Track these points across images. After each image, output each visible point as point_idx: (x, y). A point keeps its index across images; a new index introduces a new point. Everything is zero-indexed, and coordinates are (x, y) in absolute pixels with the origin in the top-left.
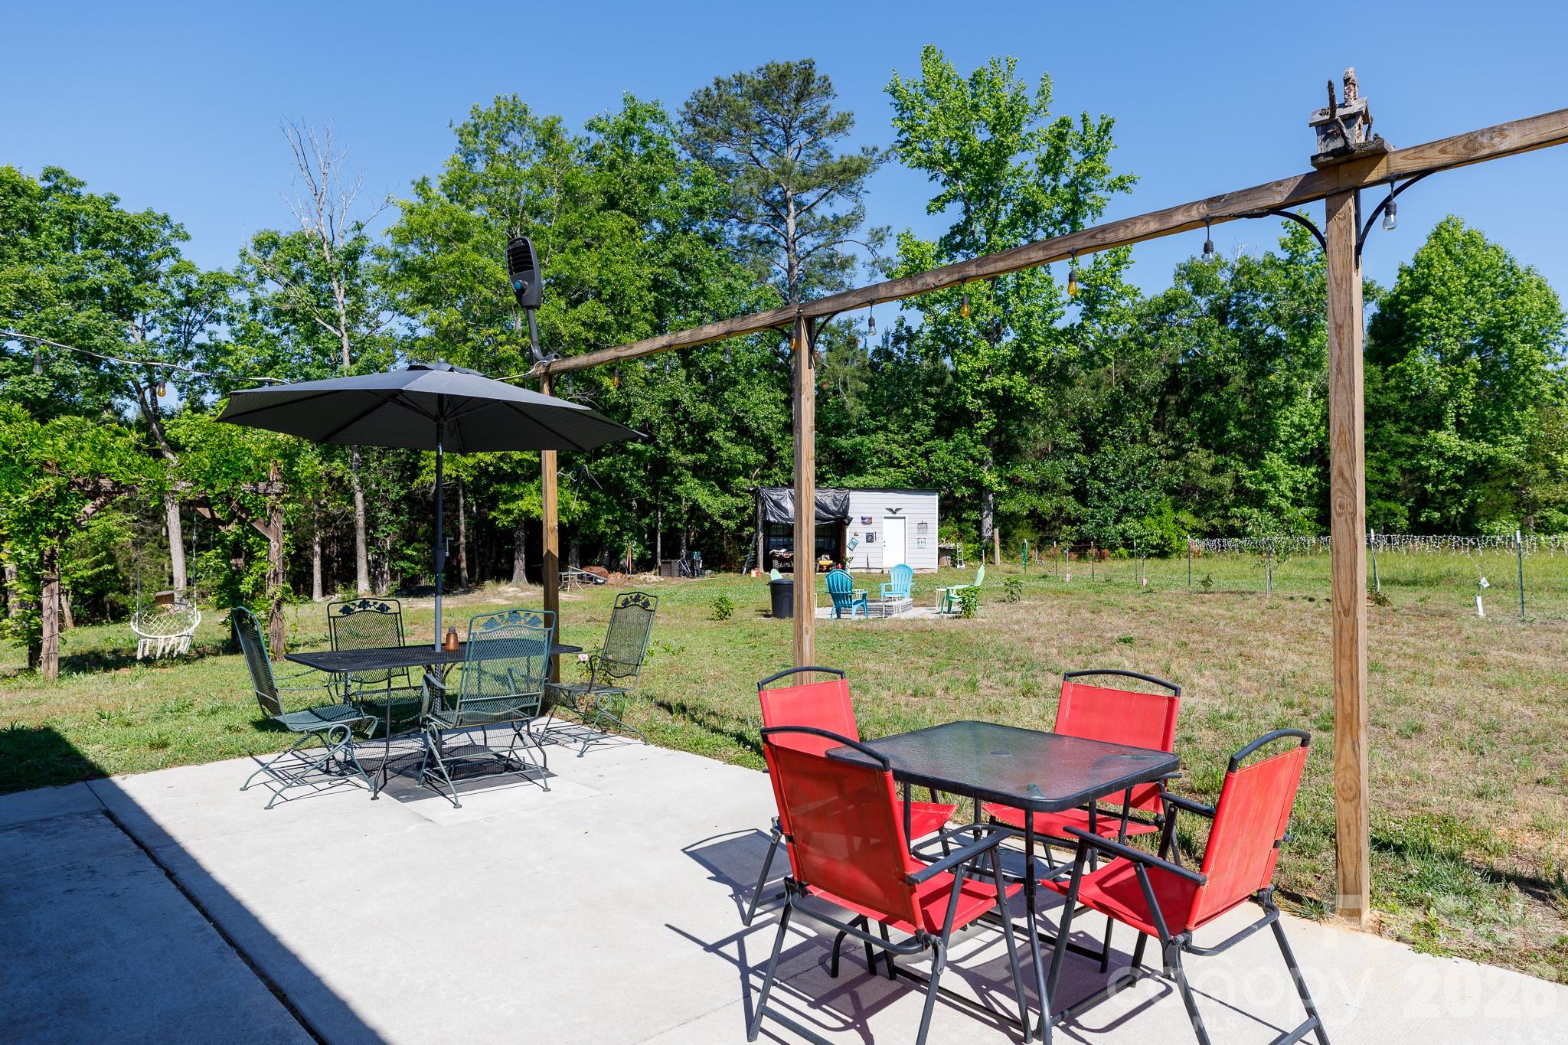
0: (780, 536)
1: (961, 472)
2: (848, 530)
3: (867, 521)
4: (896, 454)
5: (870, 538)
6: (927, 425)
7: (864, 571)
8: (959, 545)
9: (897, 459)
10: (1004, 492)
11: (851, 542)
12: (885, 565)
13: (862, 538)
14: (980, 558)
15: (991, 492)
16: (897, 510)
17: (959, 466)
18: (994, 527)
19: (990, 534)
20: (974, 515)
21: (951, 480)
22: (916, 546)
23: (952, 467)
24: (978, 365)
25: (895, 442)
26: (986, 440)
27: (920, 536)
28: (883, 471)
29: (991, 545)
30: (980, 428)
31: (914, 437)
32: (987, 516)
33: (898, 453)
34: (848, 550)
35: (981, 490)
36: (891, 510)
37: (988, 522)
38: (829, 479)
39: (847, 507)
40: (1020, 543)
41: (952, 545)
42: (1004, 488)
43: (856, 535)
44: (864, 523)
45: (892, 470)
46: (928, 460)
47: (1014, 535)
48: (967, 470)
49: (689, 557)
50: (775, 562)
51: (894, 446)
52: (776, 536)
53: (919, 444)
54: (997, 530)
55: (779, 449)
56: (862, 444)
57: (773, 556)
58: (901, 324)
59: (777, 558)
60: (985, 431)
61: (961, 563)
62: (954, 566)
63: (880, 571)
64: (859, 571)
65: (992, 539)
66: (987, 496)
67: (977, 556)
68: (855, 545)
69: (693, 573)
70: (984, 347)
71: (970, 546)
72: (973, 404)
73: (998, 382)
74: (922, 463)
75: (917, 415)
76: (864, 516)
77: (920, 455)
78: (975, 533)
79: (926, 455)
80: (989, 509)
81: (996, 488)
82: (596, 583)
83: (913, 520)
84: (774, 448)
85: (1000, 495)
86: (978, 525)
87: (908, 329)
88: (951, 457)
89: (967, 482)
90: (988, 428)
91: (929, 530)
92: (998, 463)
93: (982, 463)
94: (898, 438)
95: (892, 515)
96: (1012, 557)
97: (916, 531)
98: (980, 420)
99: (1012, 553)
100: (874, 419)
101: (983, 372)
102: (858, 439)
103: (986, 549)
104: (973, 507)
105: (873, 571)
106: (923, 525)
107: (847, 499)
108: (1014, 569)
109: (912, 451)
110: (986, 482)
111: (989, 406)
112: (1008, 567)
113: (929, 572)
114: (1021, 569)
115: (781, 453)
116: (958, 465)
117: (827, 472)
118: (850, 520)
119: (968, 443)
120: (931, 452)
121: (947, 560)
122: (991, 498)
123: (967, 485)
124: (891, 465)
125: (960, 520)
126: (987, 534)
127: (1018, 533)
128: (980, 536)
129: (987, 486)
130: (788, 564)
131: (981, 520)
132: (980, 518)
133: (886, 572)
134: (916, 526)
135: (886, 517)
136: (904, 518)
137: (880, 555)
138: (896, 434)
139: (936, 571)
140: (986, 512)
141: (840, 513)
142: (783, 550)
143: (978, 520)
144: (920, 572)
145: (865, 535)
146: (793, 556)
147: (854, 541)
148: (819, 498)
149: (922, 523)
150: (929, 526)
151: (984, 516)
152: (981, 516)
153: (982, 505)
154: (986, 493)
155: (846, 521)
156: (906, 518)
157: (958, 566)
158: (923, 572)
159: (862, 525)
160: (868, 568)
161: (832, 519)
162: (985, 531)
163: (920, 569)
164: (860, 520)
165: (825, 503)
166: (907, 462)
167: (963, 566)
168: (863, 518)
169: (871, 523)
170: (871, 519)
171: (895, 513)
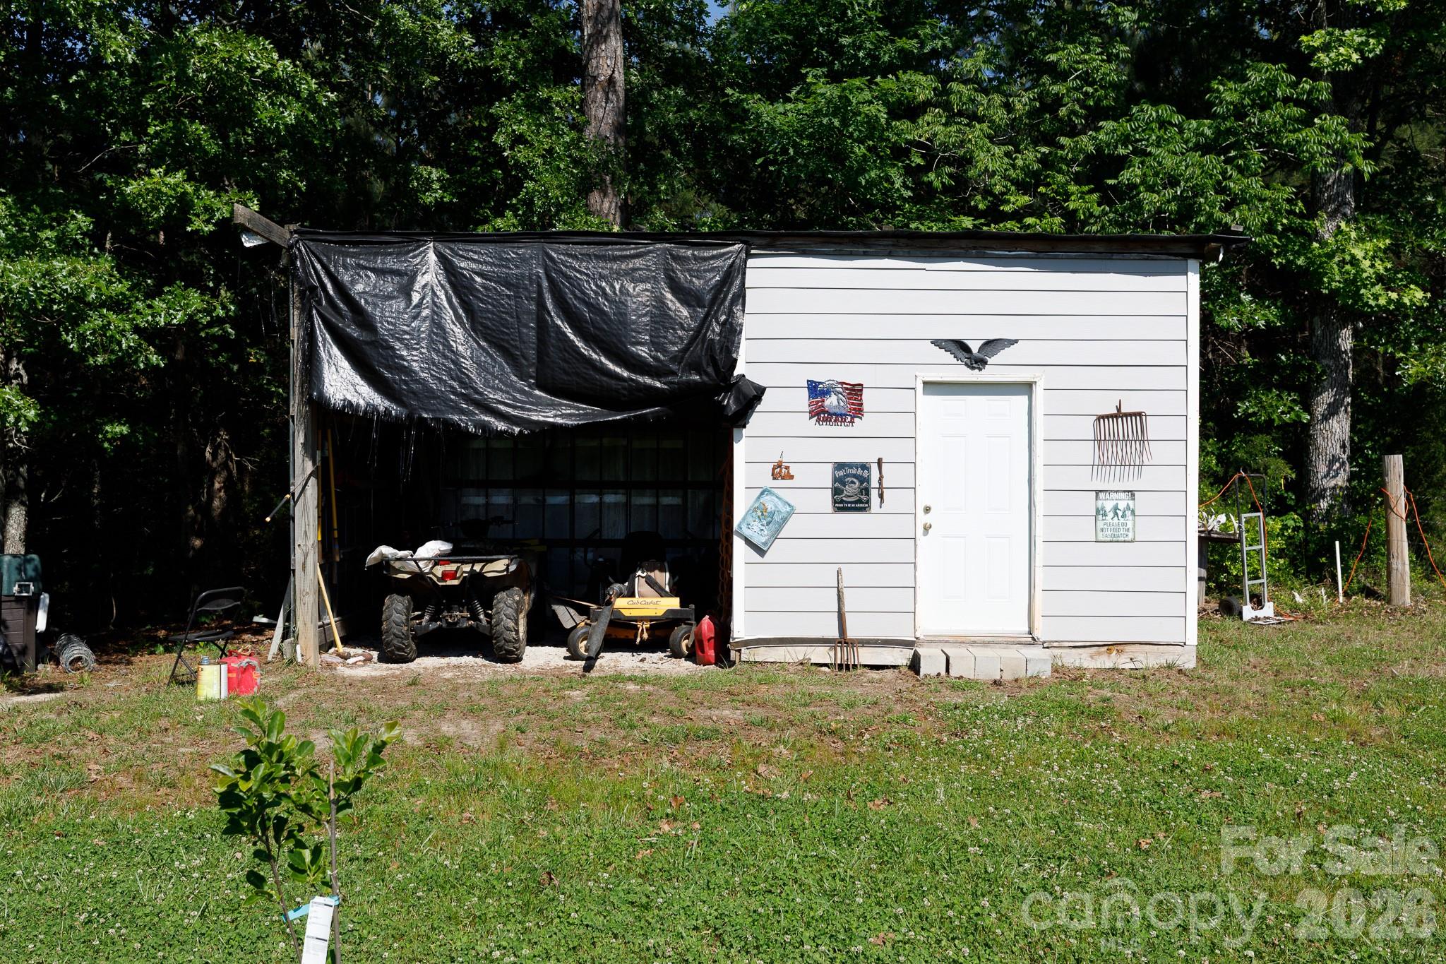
0: (500, 485)
2: (741, 450)
5: (853, 489)
7: (821, 655)
11: (759, 511)
13: (811, 493)
19: (1342, 480)
20: (1283, 408)
22: (1086, 528)
27: (1108, 480)
32: (1332, 410)
34: (740, 550)
35: (1311, 305)
36: (960, 347)
37: (1333, 433)
41: (1217, 522)
43: (780, 471)
44: (820, 414)
50: (396, 610)
52: (486, 485)
57: (384, 579)
59: (401, 588)
61: (1255, 595)
62: (1234, 613)
63: (900, 657)
64: (797, 653)
68: (776, 522)
71: (1276, 526)
76: (822, 375)
78: (1282, 472)
80: (1341, 385)
83: (1069, 404)
86: (1299, 445)
94: (992, 106)
95: (963, 374)
97: (1087, 452)
104: (1273, 379)
105: (867, 656)
106: (1121, 428)
107: (731, 291)
113: (1155, 659)
118: (751, 397)
122: (1346, 341)
129: (1334, 293)
130: (459, 617)
131: (1307, 427)
132: (1306, 418)
133: (931, 665)
134: (1086, 428)
135: (932, 387)
136: (1026, 388)
137: (902, 575)
138: (986, 92)
139: (1188, 661)
140: (1327, 397)
141: (696, 367)
142: (432, 548)
143: (1297, 423)
144: (1106, 662)
145: (825, 477)
146: (476, 577)
147: (770, 503)
148: (590, 288)
149: (1119, 415)
150: (1154, 427)
151: (1320, 410)
152: (1308, 408)
153: (1310, 369)
154: (1327, 323)
155: (730, 402)
156: (1038, 391)
157: (1248, 612)
158: (1123, 662)
159: (811, 426)
160: (843, 641)
161: (650, 396)
162: (1322, 468)
163: (1110, 646)
164: (802, 399)
165: (622, 314)
166: (1025, 199)
167: (1268, 610)
168: (816, 390)
169: (858, 411)
170: (855, 391)
171: (977, 362)
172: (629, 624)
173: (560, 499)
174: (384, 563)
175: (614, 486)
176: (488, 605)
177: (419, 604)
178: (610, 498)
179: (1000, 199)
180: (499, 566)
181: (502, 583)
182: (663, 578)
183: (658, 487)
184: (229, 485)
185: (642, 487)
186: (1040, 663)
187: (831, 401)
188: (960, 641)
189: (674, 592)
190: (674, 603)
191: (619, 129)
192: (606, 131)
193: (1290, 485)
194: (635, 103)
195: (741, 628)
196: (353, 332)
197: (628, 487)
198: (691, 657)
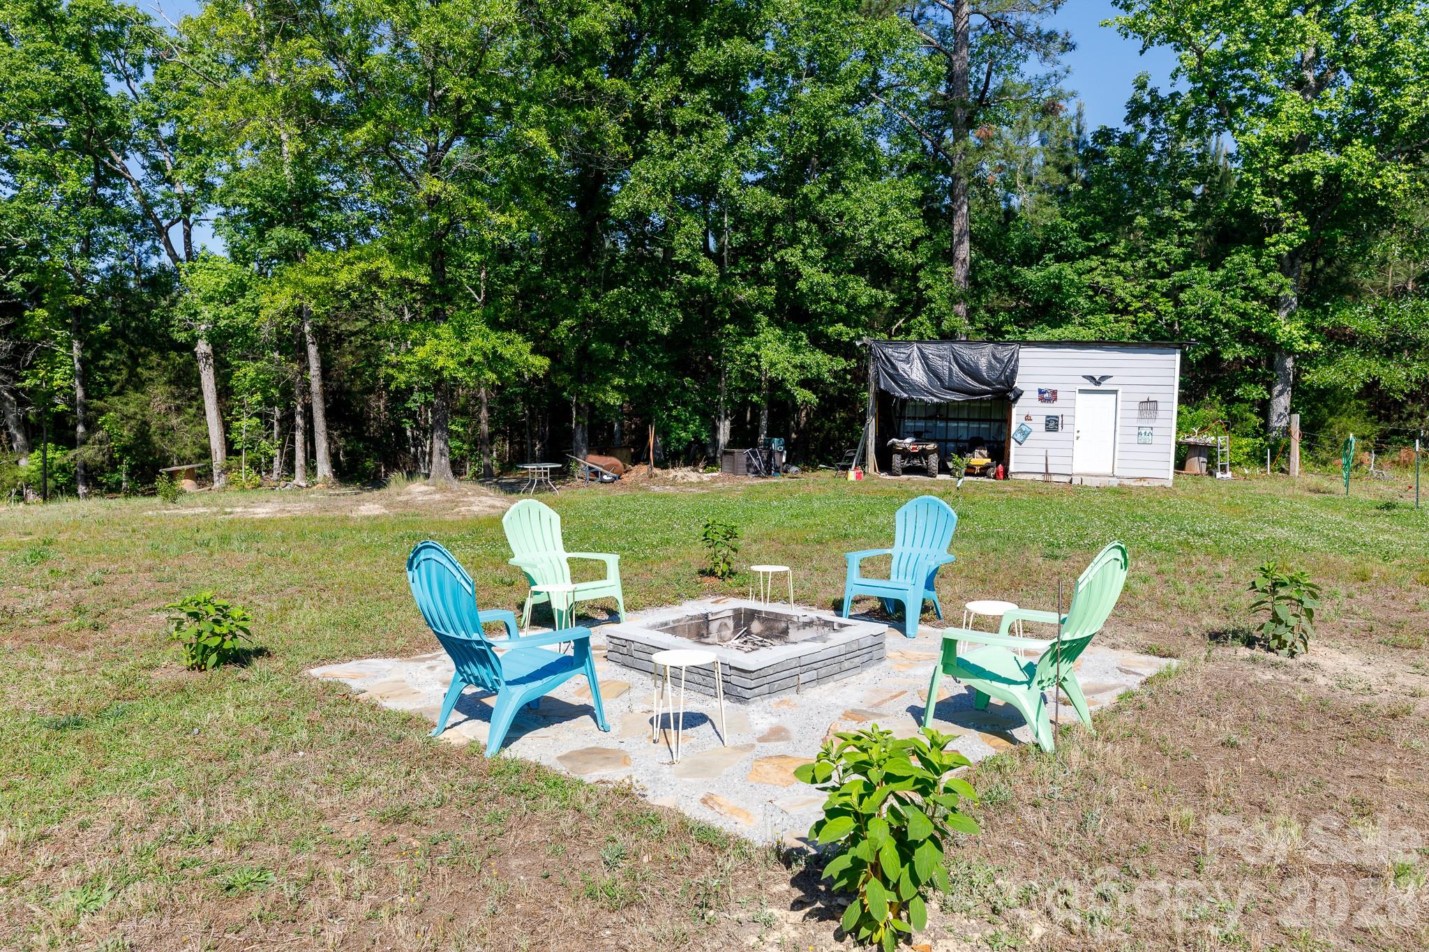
1: (1234, 318)
2: (1014, 411)
3: (1048, 396)
4: (1119, 292)
5: (1052, 424)
6: (1180, 245)
7: (1039, 477)
8: (1222, 440)
9: (1122, 300)
10: (1315, 353)
11: (1020, 430)
12: (1077, 469)
13: (1038, 425)
14: (1263, 462)
15: (1291, 353)
16: (1104, 378)
17: (1231, 309)
18: (1293, 411)
19: (1284, 423)
20: (1257, 392)
21: (1216, 333)
22: (1135, 439)
23: (1218, 311)
24: (1280, 132)
25: (1119, 272)
26: (1287, 265)
27: (1143, 423)
28: (1097, 319)
29: (1284, 442)
30: (1274, 245)
31: (1154, 265)
32: (1281, 393)
33: (1123, 289)
34: (1013, 441)
35: (1271, 349)
36: (1092, 378)
37: (1282, 402)
38: (1008, 332)
39: (1014, 372)
40: (1342, 440)
41: (1210, 440)
42: (1316, 345)
43: (1028, 418)
44: (1042, 400)
45: (1111, 317)
46: (1177, 303)
47: (1330, 426)
48: (1244, 315)
49: (768, 444)
50: (897, 459)
51: (1118, 280)
53: (1163, 275)
54: (1296, 418)
55: (928, 286)
56: (1059, 276)
57: (892, 450)
58: (1142, 86)
59: (898, 452)
60: (1284, 249)
61: (1223, 469)
62: (1211, 474)
63: (1066, 479)
64: (1031, 476)
65: (1287, 432)
66: (1283, 360)
67: (1258, 457)
68: (1026, 434)
69: (769, 469)
70: (1292, 103)
71: (1244, 441)
72: (1262, 203)
73: (1318, 161)
74: (1166, 306)
75: (1161, 228)
76: (1043, 387)
77: (1163, 295)
78: (1256, 420)
79: (1172, 294)
80: (1286, 383)
81: (1301, 346)
82: (603, 482)
83: (1131, 397)
84: (921, 285)
85: (1307, 358)
86: (1264, 408)
87: (1153, 93)
88: (1219, 294)
89: (1245, 337)
90: (1290, 245)
91: (1160, 414)
92: (1304, 303)
93: (1274, 303)
94: (1127, 267)
95: (1093, 387)
96: (1325, 463)
97: (1136, 414)
98: (1278, 230)
99: (1323, 455)
100: (1086, 239)
101: (1290, 148)
102: (1054, 268)
103: (1274, 449)
104: (1253, 379)
105: (1055, 478)
106: (1149, 406)
107: (1014, 360)
108: (1326, 484)
109: (1148, 287)
110: (1281, 336)
111: (1296, 206)
112: (1314, 480)
113: (1157, 483)
114: (1338, 485)
115: (930, 293)
116: (1228, 308)
117: (1003, 323)
118: (1019, 394)
119: (1252, 271)
120: (1182, 288)
121: (1197, 464)
122: (1289, 363)
123: (1245, 343)
124: (1113, 310)
125: (1230, 400)
126: (1277, 423)
127: (1338, 423)
128: (1266, 426)
129: (1283, 344)
130: (916, 462)
131: (1270, 400)
132: (1268, 397)
133: (1076, 481)
134: (1136, 406)
135: (1081, 391)
136: (1115, 392)
137: (1068, 453)
138: (1122, 260)
139: (1169, 484)
140: (1279, 387)
141: (1001, 383)
142: (908, 440)
143: (1263, 400)
144: (1139, 484)
145: (1043, 420)
146: (924, 450)
147: (1024, 428)
148: (967, 358)
149: (1148, 401)
150: (1160, 406)
151: (1275, 393)
152: (1270, 393)
153: (1271, 375)
154: (1281, 356)
155: (1012, 396)
156: (1119, 393)
157: (1219, 475)
158: (1145, 484)
159: (1039, 404)
160: (1047, 473)
161: (986, 392)
162: (1275, 418)
163: (1141, 479)
164: (1036, 395)
165: (977, 366)
166: (1139, 305)
167: (1229, 474)
168: (1041, 392)
169: (1056, 399)
170: (1054, 393)
171: (1098, 383)
172: (973, 467)
173: (941, 424)
174: (894, 444)
175: (963, 420)
176: (926, 458)
177: (903, 458)
178: (962, 424)
179: (1128, 305)
180: (931, 446)
181: (932, 452)
182: (985, 452)
183: (980, 420)
184: (807, 415)
185: (974, 420)
186: (1114, 482)
187: (1046, 395)
188: (1088, 475)
189: (989, 457)
190: (989, 460)
191: (967, 278)
192: (961, 279)
193: (1261, 426)
194: (974, 267)
195: (1012, 468)
196: (891, 371)
197: (969, 420)
198: (995, 477)
